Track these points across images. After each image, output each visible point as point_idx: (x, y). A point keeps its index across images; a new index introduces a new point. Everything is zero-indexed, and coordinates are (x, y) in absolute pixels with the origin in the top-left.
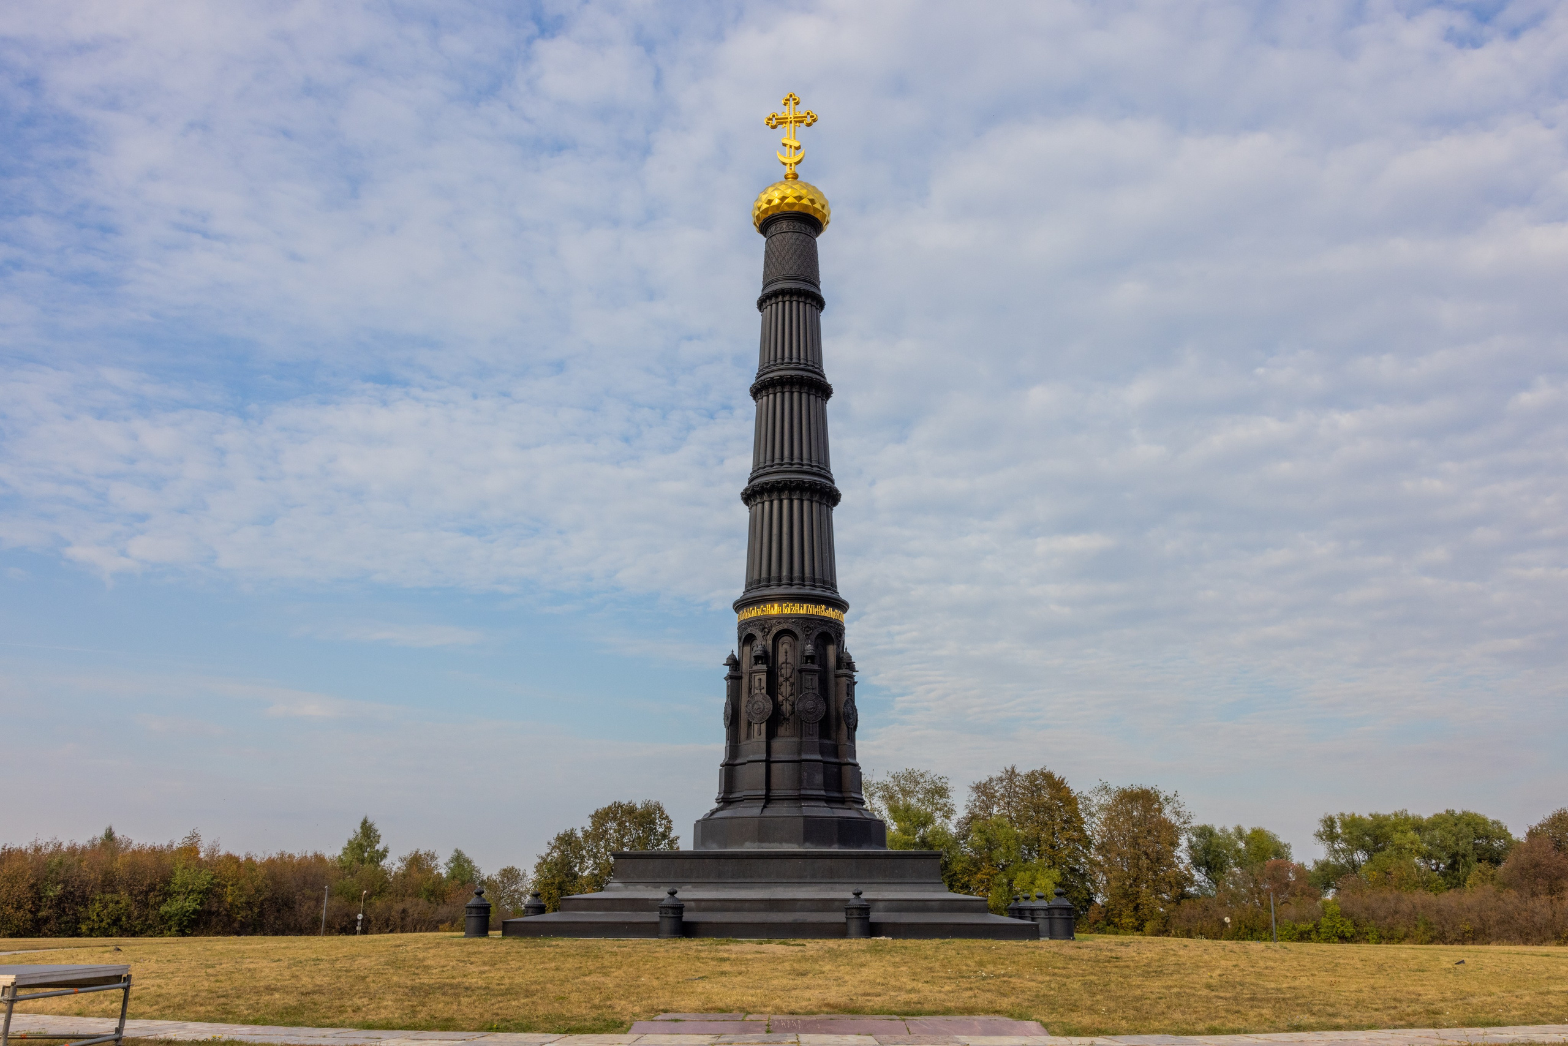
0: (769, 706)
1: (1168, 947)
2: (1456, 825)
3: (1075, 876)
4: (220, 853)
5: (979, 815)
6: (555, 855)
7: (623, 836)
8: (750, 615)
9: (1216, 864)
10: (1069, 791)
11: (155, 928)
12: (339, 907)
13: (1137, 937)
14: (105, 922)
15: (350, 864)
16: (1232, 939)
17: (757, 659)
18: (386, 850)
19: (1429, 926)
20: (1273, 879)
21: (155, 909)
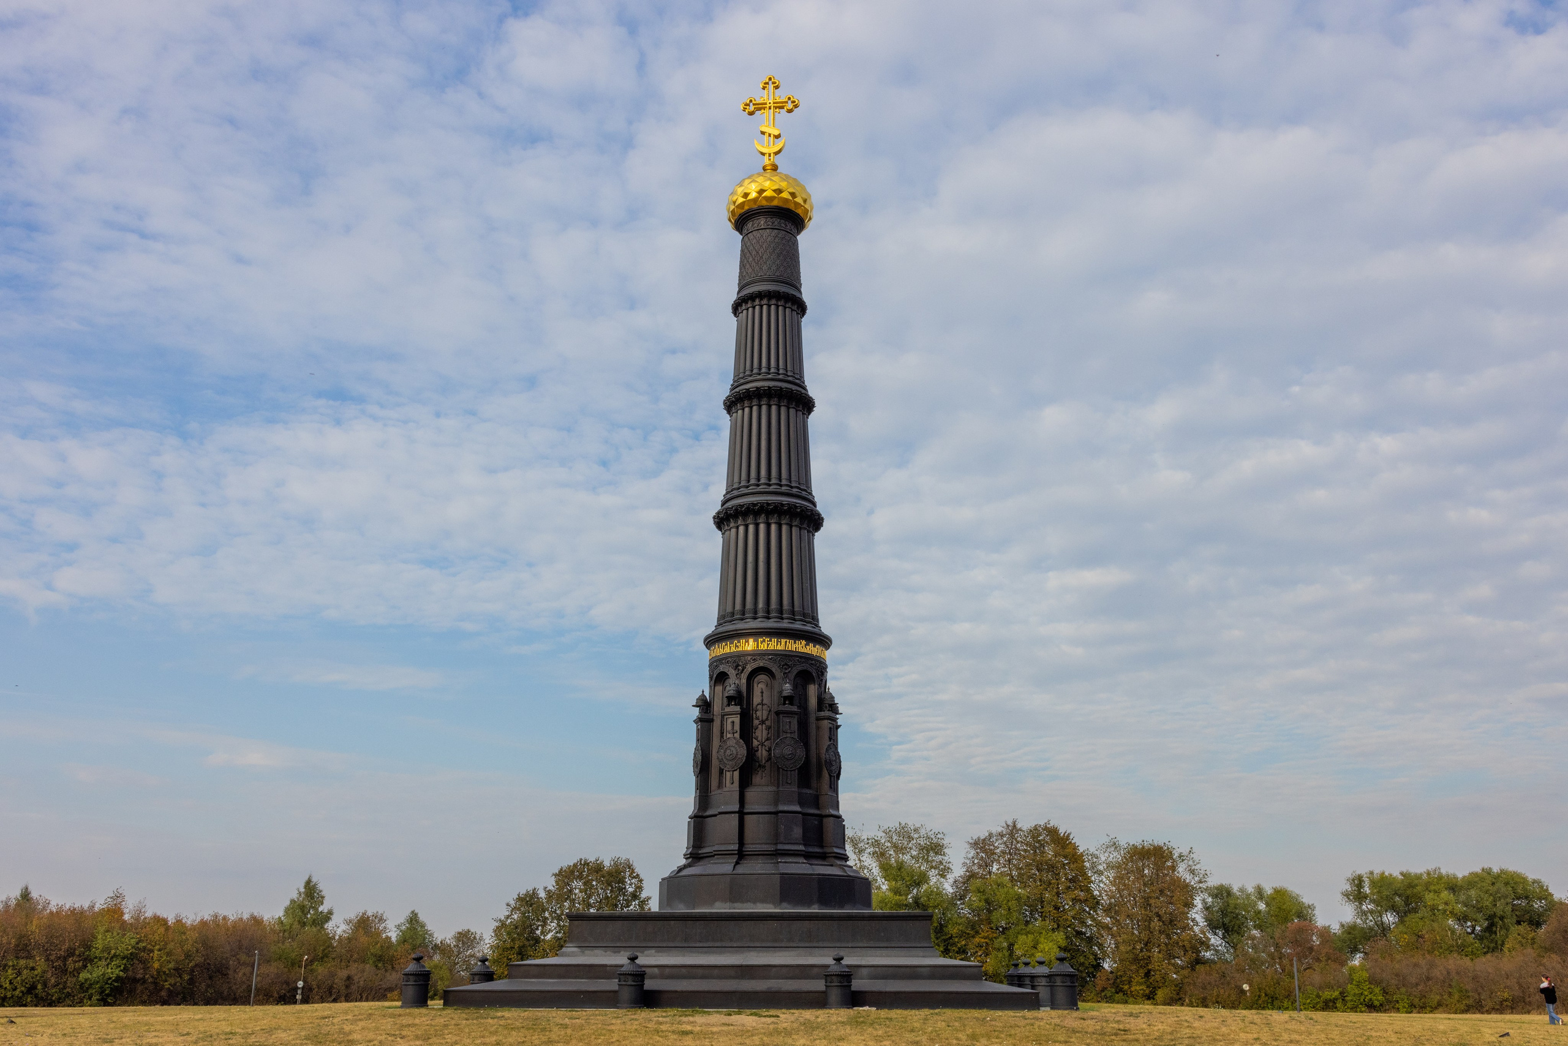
0: (743, 751)
1: (1181, 1018)
2: (1493, 884)
3: (1082, 939)
4: (146, 915)
5: (978, 873)
6: (515, 916)
7: (589, 897)
8: (722, 652)
9: (1233, 927)
10: (1075, 848)
11: (74, 996)
12: (277, 974)
13: (1148, 1007)
14: (18, 990)
15: (291, 927)
16: (1251, 1008)
17: (730, 699)
18: (330, 913)
19: (1464, 995)
20: (1295, 943)
21: (74, 976)
